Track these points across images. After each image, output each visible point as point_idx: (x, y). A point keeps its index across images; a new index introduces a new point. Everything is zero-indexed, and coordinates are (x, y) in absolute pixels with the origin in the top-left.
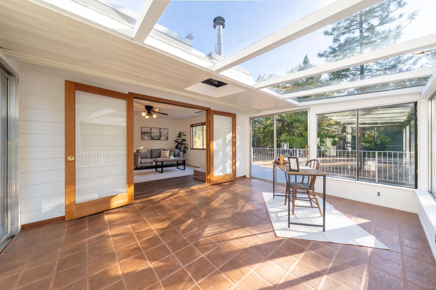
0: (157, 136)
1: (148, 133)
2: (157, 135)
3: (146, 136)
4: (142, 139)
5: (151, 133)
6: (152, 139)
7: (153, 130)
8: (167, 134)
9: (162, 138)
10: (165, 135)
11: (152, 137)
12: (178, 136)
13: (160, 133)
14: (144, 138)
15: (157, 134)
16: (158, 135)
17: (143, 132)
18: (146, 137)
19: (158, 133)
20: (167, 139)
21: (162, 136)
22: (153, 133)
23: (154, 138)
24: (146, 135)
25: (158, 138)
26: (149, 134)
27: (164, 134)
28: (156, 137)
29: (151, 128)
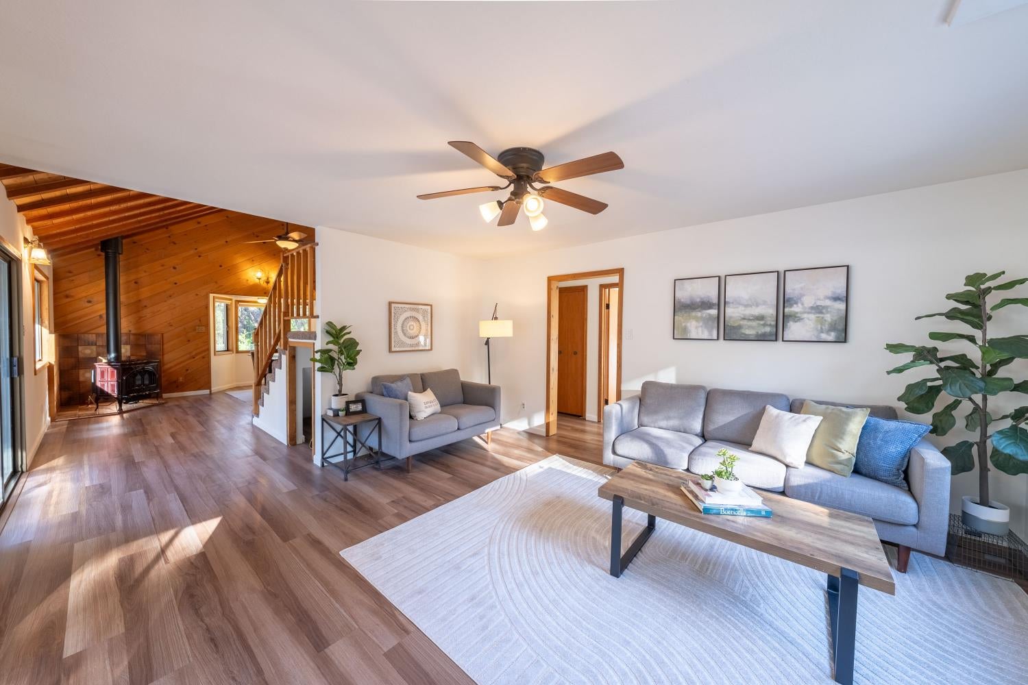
0: (761, 318)
1: (705, 305)
2: (757, 311)
3: (697, 319)
4: (679, 334)
5: (721, 302)
6: (730, 333)
7: (735, 290)
8: (836, 299)
9: (794, 330)
10: (818, 309)
11: (730, 323)
12: (952, 315)
13: (783, 300)
14: (685, 330)
15: (757, 305)
16: (770, 311)
17: (680, 302)
18: (695, 327)
19: (765, 303)
20: (842, 333)
21: (796, 318)
22: (738, 302)
23: (740, 327)
24: (694, 314)
25: (768, 329)
26: (714, 312)
27: (808, 301)
28: (754, 324)
29: (722, 282)
